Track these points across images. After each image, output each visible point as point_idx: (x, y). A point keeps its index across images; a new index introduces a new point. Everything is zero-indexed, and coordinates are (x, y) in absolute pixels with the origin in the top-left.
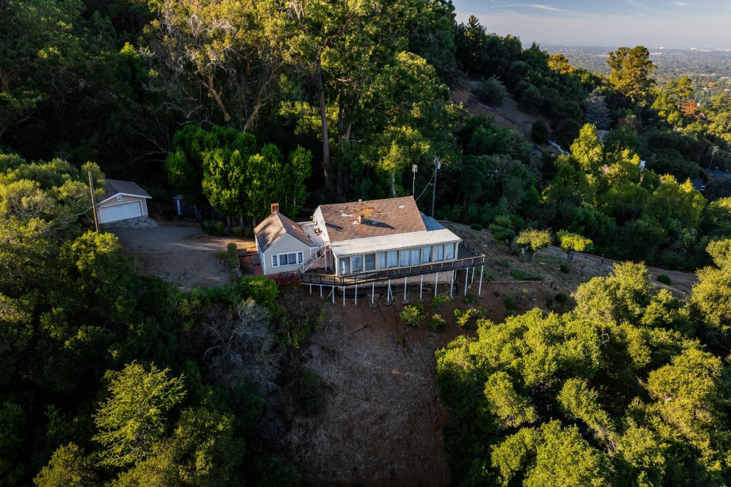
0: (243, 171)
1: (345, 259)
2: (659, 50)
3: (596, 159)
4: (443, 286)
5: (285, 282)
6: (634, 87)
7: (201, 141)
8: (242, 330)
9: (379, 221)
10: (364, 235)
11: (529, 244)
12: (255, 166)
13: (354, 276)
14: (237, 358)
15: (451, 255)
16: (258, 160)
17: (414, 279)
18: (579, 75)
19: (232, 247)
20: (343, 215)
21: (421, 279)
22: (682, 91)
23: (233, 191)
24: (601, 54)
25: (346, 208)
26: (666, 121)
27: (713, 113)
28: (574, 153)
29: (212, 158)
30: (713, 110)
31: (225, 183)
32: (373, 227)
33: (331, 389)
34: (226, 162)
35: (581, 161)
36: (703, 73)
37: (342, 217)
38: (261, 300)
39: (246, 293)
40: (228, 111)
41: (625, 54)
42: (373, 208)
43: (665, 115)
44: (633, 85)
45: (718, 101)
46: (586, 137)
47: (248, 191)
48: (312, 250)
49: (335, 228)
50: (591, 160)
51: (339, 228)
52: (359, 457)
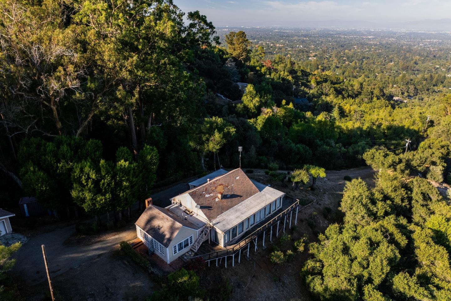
0: (113, 177)
1: (228, 232)
2: (226, 28)
3: (257, 104)
6: (243, 54)
9: (230, 193)
10: (228, 208)
11: (302, 181)
12: (123, 170)
15: (279, 205)
16: (125, 165)
18: (213, 49)
20: (207, 196)
22: (260, 54)
23: (107, 196)
25: (206, 190)
26: (261, 73)
27: (276, 65)
28: (245, 102)
29: (82, 170)
30: (276, 63)
31: (97, 189)
32: (229, 200)
35: (249, 107)
37: (206, 197)
40: (61, 120)
41: (234, 36)
42: (222, 185)
43: (260, 69)
44: (242, 53)
45: (278, 58)
46: (250, 92)
47: (120, 192)
48: (198, 231)
49: (207, 208)
50: (254, 105)
51: (209, 208)
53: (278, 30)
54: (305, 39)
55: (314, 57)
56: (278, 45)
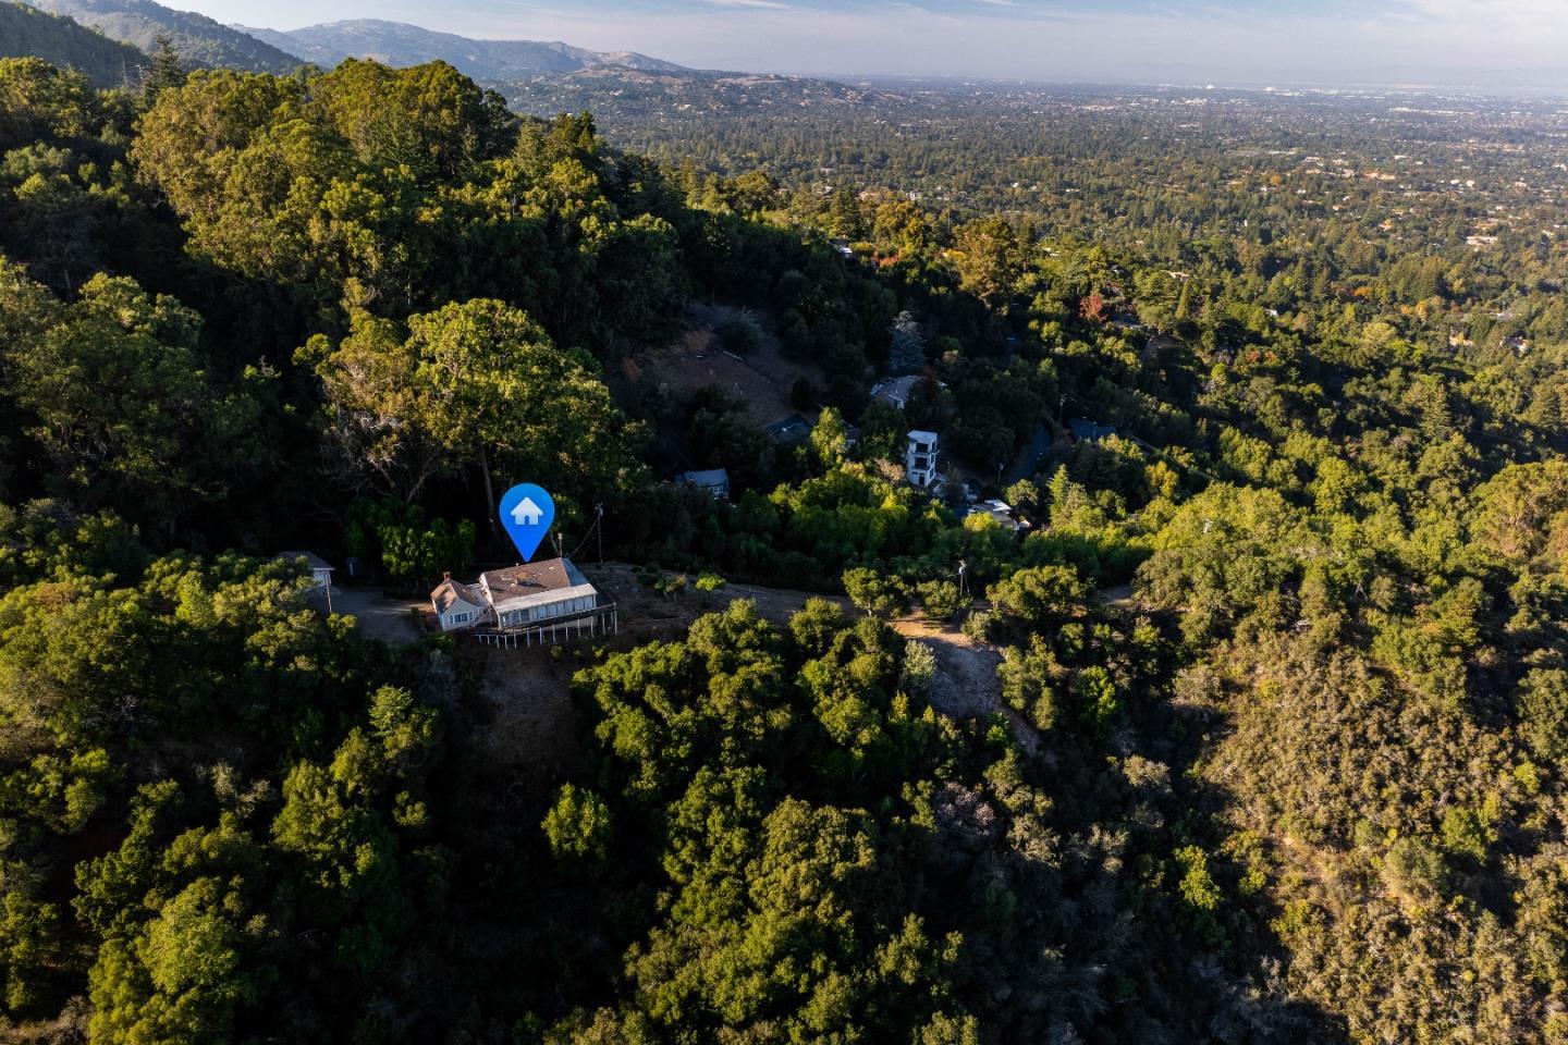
0: (418, 546)
1: (506, 615)
2: (1201, 94)
3: (839, 451)
4: (585, 630)
5: (460, 635)
6: (987, 286)
7: (376, 517)
8: (433, 670)
9: (532, 581)
10: (520, 595)
12: (429, 540)
13: (514, 626)
14: (432, 688)
15: (591, 605)
16: (430, 536)
17: (561, 626)
19: (415, 610)
20: (503, 579)
21: (566, 625)
23: (410, 563)
24: (1088, 103)
25: (505, 573)
27: (1143, 304)
28: (815, 444)
29: (391, 536)
31: (402, 556)
32: (527, 588)
33: (499, 707)
34: (403, 539)
35: (821, 455)
36: (1275, 148)
37: (502, 581)
38: (445, 648)
39: (433, 645)
42: (528, 571)
44: (986, 283)
46: (826, 424)
47: (423, 563)
48: (479, 609)
49: (498, 590)
50: (833, 453)
51: (500, 591)
52: (519, 748)
53: (1410, 106)
54: (1507, 148)
55: (1492, 233)
56: (1374, 175)
